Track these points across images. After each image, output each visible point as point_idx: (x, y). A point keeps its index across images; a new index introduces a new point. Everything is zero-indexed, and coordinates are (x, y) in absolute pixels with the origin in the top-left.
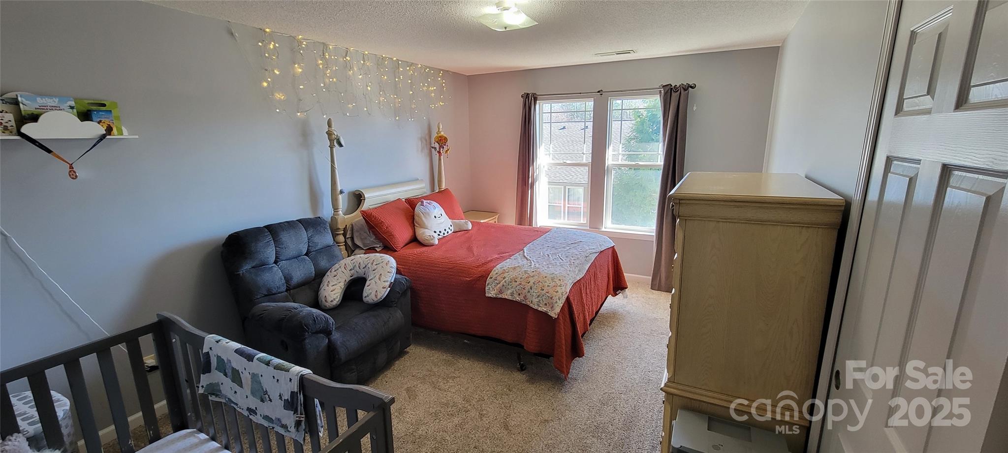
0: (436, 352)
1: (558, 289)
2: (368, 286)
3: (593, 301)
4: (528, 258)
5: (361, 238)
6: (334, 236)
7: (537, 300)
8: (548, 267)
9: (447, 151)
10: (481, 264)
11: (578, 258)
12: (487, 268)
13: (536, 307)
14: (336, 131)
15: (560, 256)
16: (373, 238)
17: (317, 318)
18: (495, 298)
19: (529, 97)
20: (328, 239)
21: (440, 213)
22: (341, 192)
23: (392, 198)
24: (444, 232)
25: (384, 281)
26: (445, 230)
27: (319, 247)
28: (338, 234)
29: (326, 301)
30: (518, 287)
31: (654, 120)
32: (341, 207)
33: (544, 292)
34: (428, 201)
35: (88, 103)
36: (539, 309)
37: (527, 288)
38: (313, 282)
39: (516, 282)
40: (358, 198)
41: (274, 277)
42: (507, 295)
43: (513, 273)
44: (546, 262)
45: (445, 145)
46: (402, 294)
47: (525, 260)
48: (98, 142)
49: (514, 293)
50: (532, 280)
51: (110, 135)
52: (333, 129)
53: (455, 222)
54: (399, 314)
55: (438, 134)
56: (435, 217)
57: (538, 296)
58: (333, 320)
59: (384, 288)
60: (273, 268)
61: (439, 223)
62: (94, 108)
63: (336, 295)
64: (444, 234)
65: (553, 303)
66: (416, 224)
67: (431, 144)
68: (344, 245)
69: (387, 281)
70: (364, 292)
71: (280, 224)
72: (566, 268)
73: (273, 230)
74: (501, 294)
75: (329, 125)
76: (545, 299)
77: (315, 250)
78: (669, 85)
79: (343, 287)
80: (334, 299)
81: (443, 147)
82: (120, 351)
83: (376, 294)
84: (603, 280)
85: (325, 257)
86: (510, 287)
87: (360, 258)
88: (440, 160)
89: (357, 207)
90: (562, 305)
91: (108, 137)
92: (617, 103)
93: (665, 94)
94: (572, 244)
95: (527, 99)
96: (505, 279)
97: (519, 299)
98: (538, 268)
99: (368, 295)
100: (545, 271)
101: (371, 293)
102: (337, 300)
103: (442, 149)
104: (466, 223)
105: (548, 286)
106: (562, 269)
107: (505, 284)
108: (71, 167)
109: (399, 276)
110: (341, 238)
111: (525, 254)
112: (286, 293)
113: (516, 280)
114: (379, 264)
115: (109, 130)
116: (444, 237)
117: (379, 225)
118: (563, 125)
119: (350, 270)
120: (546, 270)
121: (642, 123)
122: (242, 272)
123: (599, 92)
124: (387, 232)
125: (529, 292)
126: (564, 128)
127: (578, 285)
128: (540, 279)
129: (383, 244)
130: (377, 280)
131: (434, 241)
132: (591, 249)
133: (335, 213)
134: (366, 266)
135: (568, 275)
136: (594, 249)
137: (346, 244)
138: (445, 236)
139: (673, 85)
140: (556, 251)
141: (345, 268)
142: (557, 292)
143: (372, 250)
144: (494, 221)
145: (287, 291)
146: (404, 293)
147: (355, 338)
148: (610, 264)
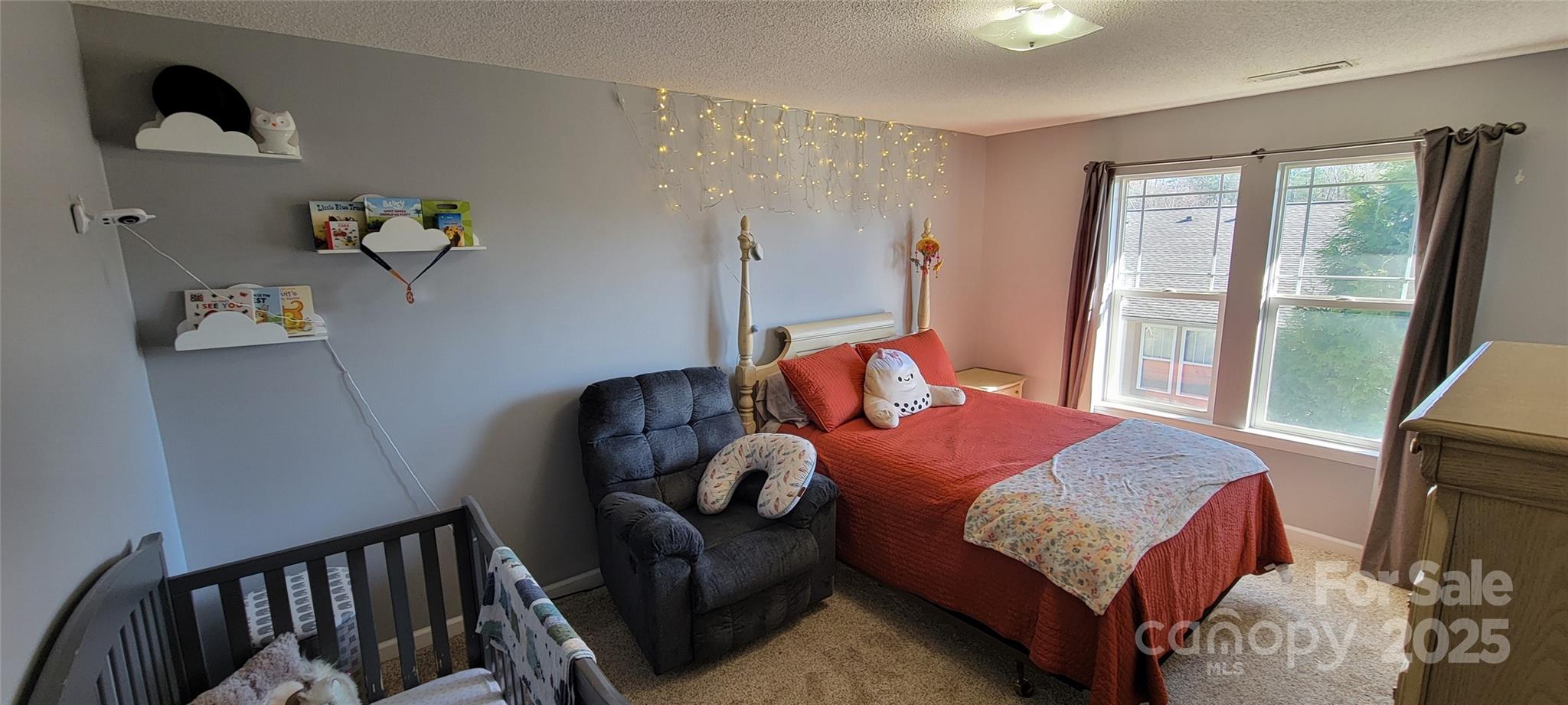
0: (874, 616)
1: (1112, 555)
2: (766, 488)
3: (1200, 587)
4: (1058, 477)
5: (777, 404)
6: (737, 396)
7: (1062, 569)
8: (1095, 506)
9: (936, 266)
10: (962, 475)
11: (1169, 494)
12: (971, 488)
13: (1059, 583)
14: (753, 235)
15: (1128, 482)
16: (794, 406)
17: (675, 533)
18: (979, 546)
19: (1098, 170)
20: (725, 402)
21: (909, 372)
22: (753, 330)
23: (835, 341)
24: (914, 406)
25: (792, 485)
26: (916, 403)
27: (710, 413)
28: (744, 395)
29: (705, 500)
30: (1026, 536)
31: (1401, 202)
32: (751, 353)
33: (1079, 556)
34: (892, 351)
35: (438, 205)
36: (1066, 588)
37: (1046, 539)
38: (695, 467)
39: (1024, 524)
40: (781, 339)
41: (638, 455)
42: (1003, 546)
43: (1021, 505)
44: (1094, 492)
45: (933, 256)
46: (820, 508)
47: (1051, 480)
48: (441, 255)
49: (1017, 546)
50: (1056, 528)
51: (456, 245)
52: (748, 232)
53: (936, 390)
54: (811, 543)
55: (923, 237)
56: (900, 379)
57: (1067, 562)
58: (701, 539)
59: (790, 496)
60: (639, 440)
61: (906, 389)
62: (444, 211)
63: (721, 494)
64: (913, 409)
65: (1096, 583)
66: (866, 389)
67: (911, 255)
68: (753, 412)
69: (797, 485)
70: (760, 496)
71: (657, 376)
72: (1138, 512)
73: (646, 384)
74: (993, 541)
75: (743, 226)
76: (1081, 570)
77: (703, 417)
78: (1445, 128)
79: (733, 482)
80: (718, 500)
81: (930, 260)
82: (411, 544)
83: (777, 504)
84: (1229, 542)
85: (715, 430)
86: (1010, 531)
87: (766, 439)
88: (924, 280)
89: (778, 353)
90: (1116, 591)
91: (453, 249)
92: (1297, 175)
93: (1432, 149)
94: (1161, 458)
95: (1094, 174)
96: (1003, 516)
97: (1027, 560)
98: (1074, 504)
99: (764, 503)
100: (1088, 512)
101: (769, 500)
102: (722, 502)
103: (928, 262)
104: (956, 394)
105: (1090, 545)
106: (1126, 513)
107: (1001, 524)
108: (409, 289)
109: (819, 477)
110: (748, 401)
111: (1054, 469)
112: (653, 479)
113: (1025, 521)
114: (788, 454)
115: (456, 240)
116: (913, 414)
117: (804, 386)
118: (1186, 214)
119: (747, 457)
120: (1089, 509)
121: (1370, 209)
122: (596, 442)
123: (1254, 153)
124: (814, 399)
125: (1048, 549)
126: (1189, 219)
127: (1160, 555)
128: (1073, 528)
129: (808, 417)
130: (781, 481)
131: (891, 421)
132: (1206, 476)
133: (743, 362)
134: (769, 455)
135: (1140, 528)
136: (1211, 476)
137: (755, 411)
138: (914, 412)
139: (1456, 130)
140: (1122, 471)
141: (739, 452)
142: (1108, 561)
143: (788, 427)
144: (1015, 389)
145: (655, 476)
146: (825, 508)
147: (733, 573)
148: (1254, 511)
